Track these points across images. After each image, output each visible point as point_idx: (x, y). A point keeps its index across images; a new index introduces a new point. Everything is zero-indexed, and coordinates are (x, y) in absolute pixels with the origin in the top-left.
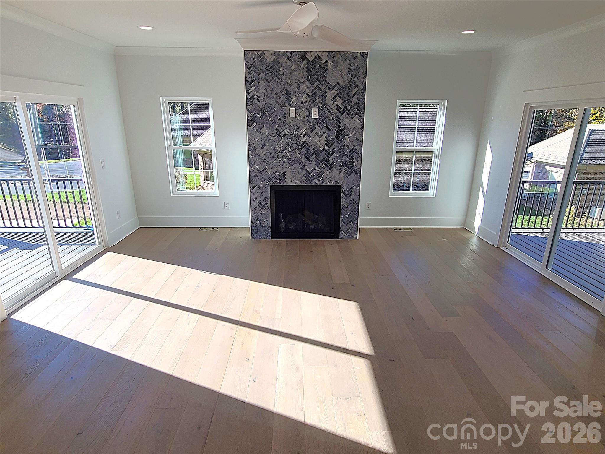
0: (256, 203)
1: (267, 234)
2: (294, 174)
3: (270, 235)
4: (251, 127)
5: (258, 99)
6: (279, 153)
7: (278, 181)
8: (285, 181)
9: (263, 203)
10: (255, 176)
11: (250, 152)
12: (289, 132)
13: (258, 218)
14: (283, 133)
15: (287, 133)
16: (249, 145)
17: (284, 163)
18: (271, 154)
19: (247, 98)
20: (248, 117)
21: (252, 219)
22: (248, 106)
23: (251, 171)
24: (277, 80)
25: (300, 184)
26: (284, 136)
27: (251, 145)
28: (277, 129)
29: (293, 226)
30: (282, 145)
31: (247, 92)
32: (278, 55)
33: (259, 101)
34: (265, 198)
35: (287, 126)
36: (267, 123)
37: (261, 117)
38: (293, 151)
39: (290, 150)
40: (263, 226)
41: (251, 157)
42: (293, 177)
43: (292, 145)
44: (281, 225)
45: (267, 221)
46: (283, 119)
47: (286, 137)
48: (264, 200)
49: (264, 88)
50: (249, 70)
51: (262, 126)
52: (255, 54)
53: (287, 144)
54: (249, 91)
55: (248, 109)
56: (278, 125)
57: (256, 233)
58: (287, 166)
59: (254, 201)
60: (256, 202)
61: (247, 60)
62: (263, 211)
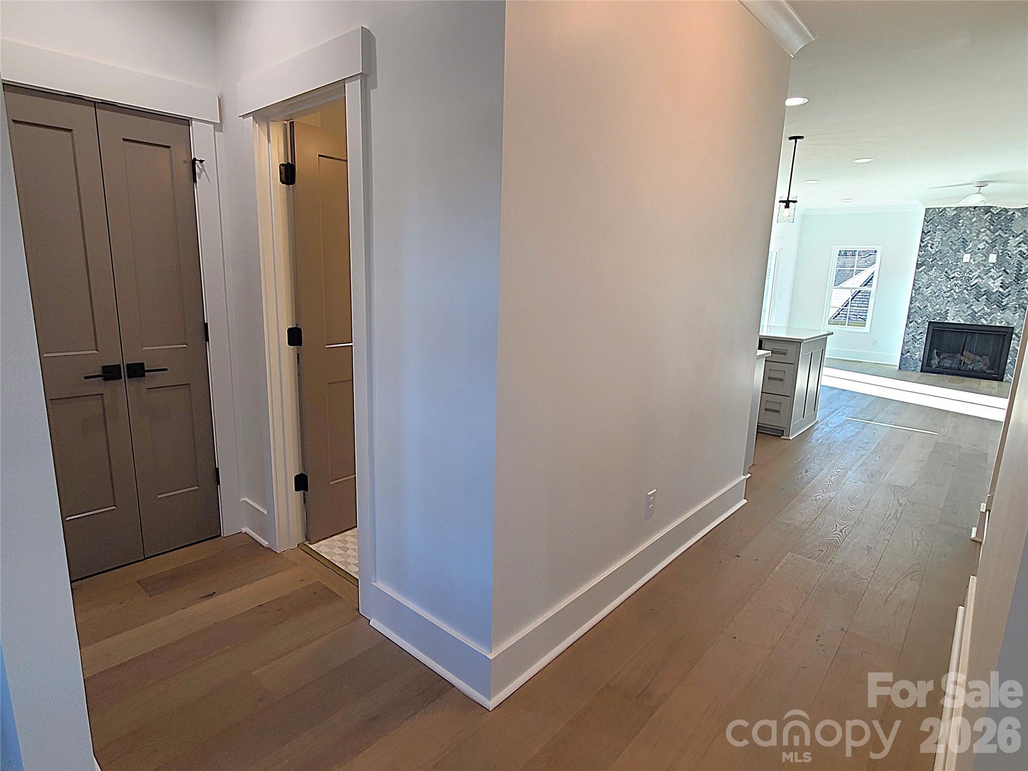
0: (911, 337)
1: (917, 367)
2: (958, 313)
3: (919, 368)
4: (920, 270)
5: (931, 247)
6: (944, 293)
7: (938, 318)
8: (947, 319)
9: (918, 338)
10: (914, 312)
11: (914, 291)
12: (959, 275)
13: (909, 351)
14: (953, 275)
15: (957, 275)
16: (914, 285)
17: (948, 302)
18: (935, 293)
19: (920, 246)
20: (918, 261)
21: (903, 351)
22: (920, 252)
23: (911, 307)
24: (956, 230)
25: (962, 323)
26: (952, 278)
27: (916, 285)
28: (946, 272)
29: (947, 363)
30: (949, 286)
31: (922, 241)
32: (960, 210)
33: (932, 248)
34: (921, 333)
35: (958, 269)
36: (937, 267)
37: (931, 262)
38: (961, 292)
39: (957, 291)
40: (913, 359)
41: (913, 295)
42: (956, 315)
43: (961, 286)
44: (932, 361)
45: (919, 355)
46: (955, 263)
47: (955, 279)
48: (919, 335)
49: (940, 237)
50: (928, 223)
51: (930, 269)
52: (936, 211)
53: (955, 285)
54: (924, 240)
55: (919, 255)
56: (949, 268)
57: (904, 364)
58: (951, 305)
59: (908, 334)
60: (911, 335)
61: (927, 216)
62: (916, 345)
